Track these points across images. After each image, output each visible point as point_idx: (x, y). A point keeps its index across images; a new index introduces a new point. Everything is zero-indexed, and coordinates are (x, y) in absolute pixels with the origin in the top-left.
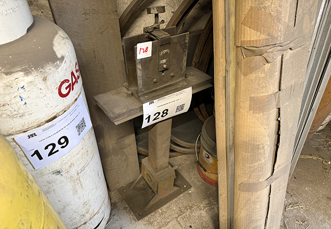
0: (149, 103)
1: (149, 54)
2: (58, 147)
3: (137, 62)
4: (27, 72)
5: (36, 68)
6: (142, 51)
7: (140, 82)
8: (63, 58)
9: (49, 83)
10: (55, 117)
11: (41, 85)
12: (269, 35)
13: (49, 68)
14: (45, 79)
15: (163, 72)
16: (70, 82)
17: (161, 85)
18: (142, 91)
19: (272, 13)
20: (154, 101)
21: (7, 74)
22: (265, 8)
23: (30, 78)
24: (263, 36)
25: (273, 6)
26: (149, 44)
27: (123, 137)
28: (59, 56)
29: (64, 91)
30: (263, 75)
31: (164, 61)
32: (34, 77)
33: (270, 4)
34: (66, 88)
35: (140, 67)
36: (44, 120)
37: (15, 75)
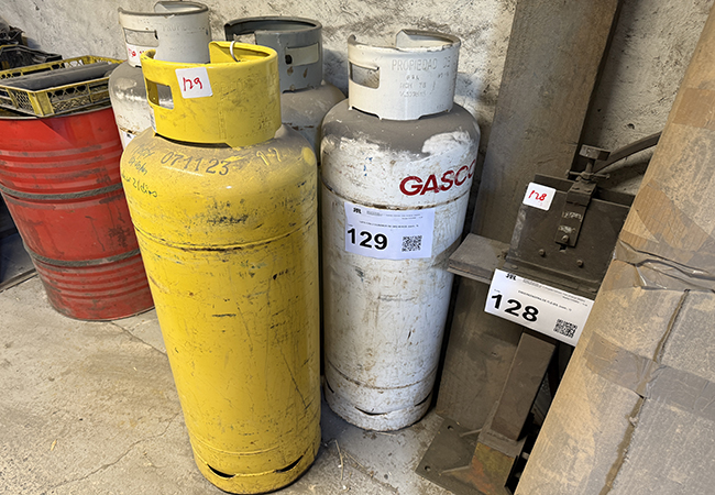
0: (506, 274)
1: (545, 205)
2: (372, 242)
3: (522, 207)
4: (382, 148)
5: (391, 149)
6: (534, 195)
7: (516, 238)
8: (428, 154)
9: (394, 168)
10: (384, 207)
11: (387, 166)
12: (657, 236)
13: (404, 156)
14: (393, 163)
15: (563, 247)
16: (424, 184)
17: (552, 266)
18: (514, 255)
19: (676, 202)
20: (517, 277)
21: (368, 142)
22: (667, 189)
23: (381, 154)
24: (648, 235)
25: (682, 190)
26: (551, 192)
27: (496, 336)
28: (424, 151)
29: (408, 187)
30: (625, 304)
31: (569, 229)
32: (385, 156)
33: (677, 186)
34: (413, 187)
35: (524, 216)
36: (373, 202)
37: (372, 146)
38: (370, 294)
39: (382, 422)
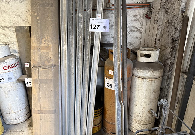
0: (27, 78)
1: (28, 66)
2: (1, 80)
3: (25, 67)
8: (6, 62)
13: (2, 63)
16: (8, 67)
20: (29, 78)
38: (5, 91)
39: (19, 121)
